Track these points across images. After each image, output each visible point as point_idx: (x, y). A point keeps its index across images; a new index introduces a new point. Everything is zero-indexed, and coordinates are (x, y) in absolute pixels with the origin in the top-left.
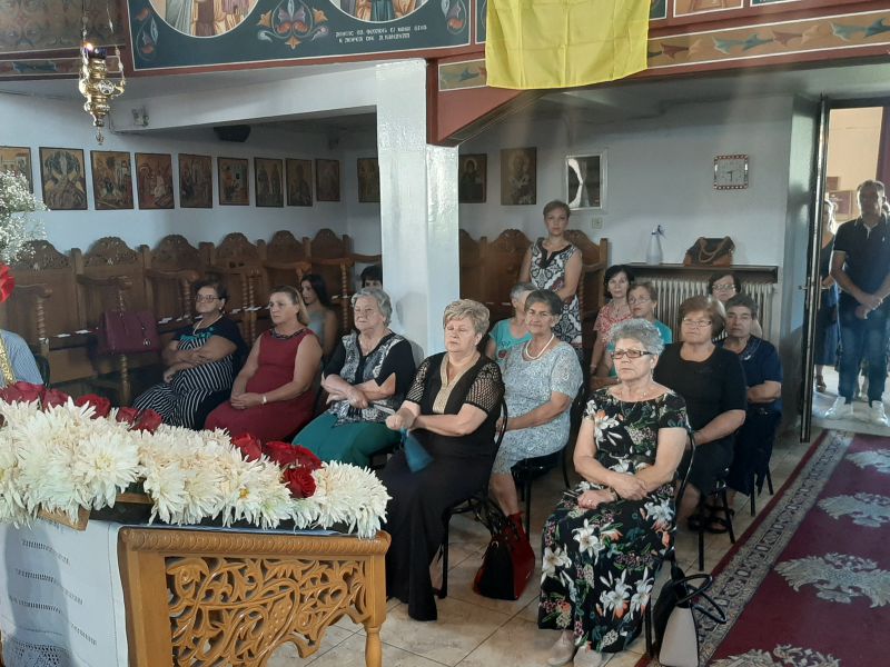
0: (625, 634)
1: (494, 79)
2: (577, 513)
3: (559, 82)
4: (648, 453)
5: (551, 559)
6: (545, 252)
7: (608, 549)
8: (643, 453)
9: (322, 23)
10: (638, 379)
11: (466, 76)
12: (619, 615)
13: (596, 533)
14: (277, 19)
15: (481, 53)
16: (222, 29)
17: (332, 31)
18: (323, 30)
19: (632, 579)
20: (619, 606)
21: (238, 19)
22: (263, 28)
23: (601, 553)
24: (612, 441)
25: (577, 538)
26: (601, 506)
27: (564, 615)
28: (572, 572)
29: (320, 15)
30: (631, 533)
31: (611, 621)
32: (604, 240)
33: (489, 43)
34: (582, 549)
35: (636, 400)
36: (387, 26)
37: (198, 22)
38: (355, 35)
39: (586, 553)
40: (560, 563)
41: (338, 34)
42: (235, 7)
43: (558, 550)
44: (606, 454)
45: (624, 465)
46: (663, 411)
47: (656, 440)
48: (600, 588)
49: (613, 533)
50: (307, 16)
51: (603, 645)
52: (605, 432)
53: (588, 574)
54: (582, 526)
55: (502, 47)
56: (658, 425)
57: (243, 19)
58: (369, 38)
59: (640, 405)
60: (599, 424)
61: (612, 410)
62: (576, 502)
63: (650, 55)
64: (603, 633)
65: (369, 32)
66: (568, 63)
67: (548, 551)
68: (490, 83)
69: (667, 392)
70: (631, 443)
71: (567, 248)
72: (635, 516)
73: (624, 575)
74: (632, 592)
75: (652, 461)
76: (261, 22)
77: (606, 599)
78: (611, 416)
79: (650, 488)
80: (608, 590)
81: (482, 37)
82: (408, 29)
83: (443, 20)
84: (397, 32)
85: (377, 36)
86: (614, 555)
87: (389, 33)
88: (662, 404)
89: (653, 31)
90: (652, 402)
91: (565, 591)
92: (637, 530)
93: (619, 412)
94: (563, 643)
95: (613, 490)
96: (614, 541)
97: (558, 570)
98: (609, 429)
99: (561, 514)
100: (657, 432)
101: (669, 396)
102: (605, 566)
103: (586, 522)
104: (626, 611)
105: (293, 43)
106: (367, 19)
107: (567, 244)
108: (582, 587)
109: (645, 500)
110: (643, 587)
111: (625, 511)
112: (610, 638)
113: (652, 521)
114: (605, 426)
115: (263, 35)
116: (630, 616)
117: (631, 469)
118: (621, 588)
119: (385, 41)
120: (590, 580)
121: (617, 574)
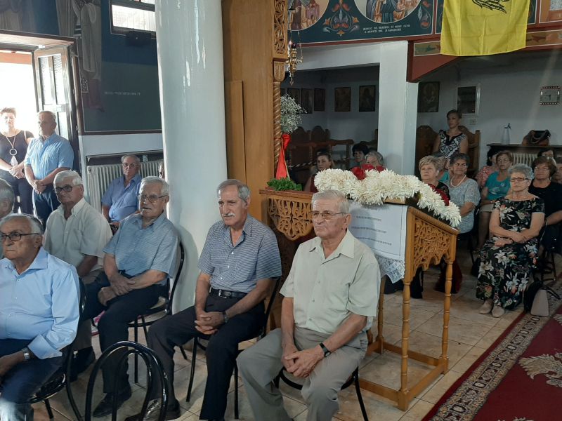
0: (515, 301)
1: (445, 50)
2: (495, 248)
3: (479, 52)
4: (527, 223)
5: (484, 267)
6: (448, 137)
7: (510, 262)
8: (524, 224)
9: (357, 24)
10: (521, 191)
11: (429, 49)
12: (514, 292)
13: (506, 255)
14: (333, 22)
15: (438, 38)
16: (305, 26)
17: (361, 28)
18: (357, 27)
19: (520, 277)
20: (514, 288)
21: (313, 22)
22: (326, 26)
23: (508, 264)
24: (509, 218)
25: (497, 257)
26: (506, 245)
27: (488, 292)
28: (494, 273)
29: (355, 20)
30: (520, 256)
31: (510, 295)
32: (478, 131)
33: (443, 33)
34: (499, 262)
35: (520, 200)
36: (390, 25)
37: (293, 23)
38: (373, 29)
39: (501, 263)
40: (488, 269)
41: (364, 29)
42: (312, 16)
43: (487, 263)
44: (506, 224)
45: (515, 229)
46: (534, 205)
47: (531, 217)
48: (506, 279)
49: (513, 256)
50: (349, 21)
51: (505, 305)
52: (506, 214)
53: (502, 273)
54: (499, 252)
55: (449, 36)
56: (532, 211)
57: (316, 21)
58: (380, 31)
59: (522, 202)
60: (503, 211)
61: (508, 205)
62: (493, 244)
63: (527, 40)
64: (506, 300)
65: (380, 28)
66: (484, 44)
67: (482, 264)
68: (442, 52)
69: (535, 197)
70: (519, 219)
71: (461, 134)
72: (522, 249)
73: (516, 275)
74: (520, 283)
75: (528, 227)
76: (325, 23)
77: (508, 284)
78: (508, 207)
79: (528, 238)
80: (510, 280)
81: (439, 30)
82: (400, 26)
83: (419, 22)
84: (394, 28)
85: (384, 30)
86: (513, 265)
87: (390, 28)
88: (533, 202)
89: (529, 29)
90: (528, 201)
91: (490, 281)
92: (522, 256)
93: (512, 205)
94: (486, 305)
95: (511, 239)
96: (513, 259)
97: (487, 272)
98: (508, 213)
99: (487, 249)
100: (531, 214)
101: (536, 199)
102: (509, 270)
103: (500, 251)
104: (516, 291)
105: (341, 33)
106: (379, 22)
107: (460, 132)
108: (498, 278)
109: (526, 243)
110: (524, 281)
111: (518, 247)
112: (509, 302)
113: (529, 252)
114: (506, 212)
115: (325, 29)
116: (518, 293)
117: (519, 230)
118: (515, 280)
119: (388, 32)
120: (502, 275)
121: (514, 274)
